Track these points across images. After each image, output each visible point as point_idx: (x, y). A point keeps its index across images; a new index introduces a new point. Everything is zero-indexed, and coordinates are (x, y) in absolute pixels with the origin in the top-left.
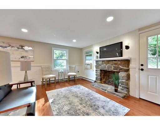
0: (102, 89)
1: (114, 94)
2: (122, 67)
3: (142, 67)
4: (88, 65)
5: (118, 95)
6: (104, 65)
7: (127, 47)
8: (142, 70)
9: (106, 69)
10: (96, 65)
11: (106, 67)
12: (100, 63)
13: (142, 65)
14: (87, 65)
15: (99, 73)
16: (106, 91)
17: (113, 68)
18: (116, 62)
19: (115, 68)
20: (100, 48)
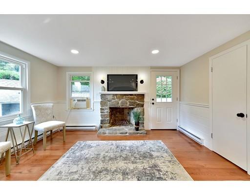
0: (121, 133)
1: (138, 133)
2: (139, 103)
3: (153, 101)
4: (83, 101)
5: (141, 133)
6: (116, 100)
7: (142, 82)
8: (153, 104)
9: (120, 105)
10: (101, 100)
11: (120, 103)
12: (110, 97)
13: (153, 100)
14: (78, 101)
15: (107, 112)
16: (127, 134)
17: (128, 103)
18: (132, 97)
19: (131, 104)
20: (108, 75)
